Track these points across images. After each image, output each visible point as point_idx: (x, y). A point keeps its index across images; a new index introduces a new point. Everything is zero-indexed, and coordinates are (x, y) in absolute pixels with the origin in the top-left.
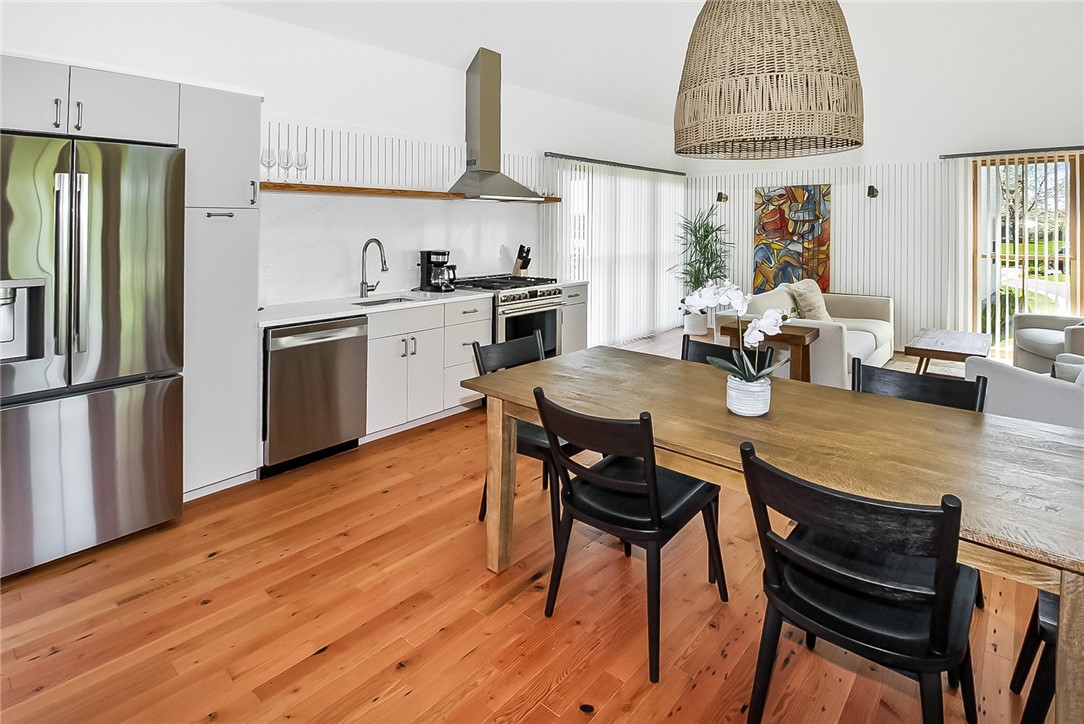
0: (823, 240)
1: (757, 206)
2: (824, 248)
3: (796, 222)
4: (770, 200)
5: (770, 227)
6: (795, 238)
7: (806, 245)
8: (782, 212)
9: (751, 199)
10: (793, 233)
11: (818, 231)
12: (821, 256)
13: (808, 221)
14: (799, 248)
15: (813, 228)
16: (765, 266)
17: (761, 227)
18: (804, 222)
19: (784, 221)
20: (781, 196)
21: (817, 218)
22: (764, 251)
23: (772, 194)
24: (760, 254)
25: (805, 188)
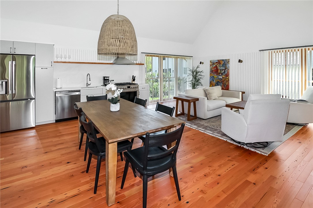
0: (227, 75)
1: (211, 65)
2: (228, 77)
3: (220, 70)
4: (214, 64)
5: (213, 71)
6: (220, 74)
7: (223, 76)
8: (217, 67)
9: (209, 63)
10: (220, 73)
11: (226, 72)
12: (227, 80)
13: (224, 70)
14: (221, 77)
15: (225, 71)
16: (213, 82)
17: (212, 71)
18: (223, 70)
19: (217, 70)
20: (217, 62)
21: (226, 69)
22: (212, 78)
23: (214, 62)
24: (211, 79)
25: (223, 60)
